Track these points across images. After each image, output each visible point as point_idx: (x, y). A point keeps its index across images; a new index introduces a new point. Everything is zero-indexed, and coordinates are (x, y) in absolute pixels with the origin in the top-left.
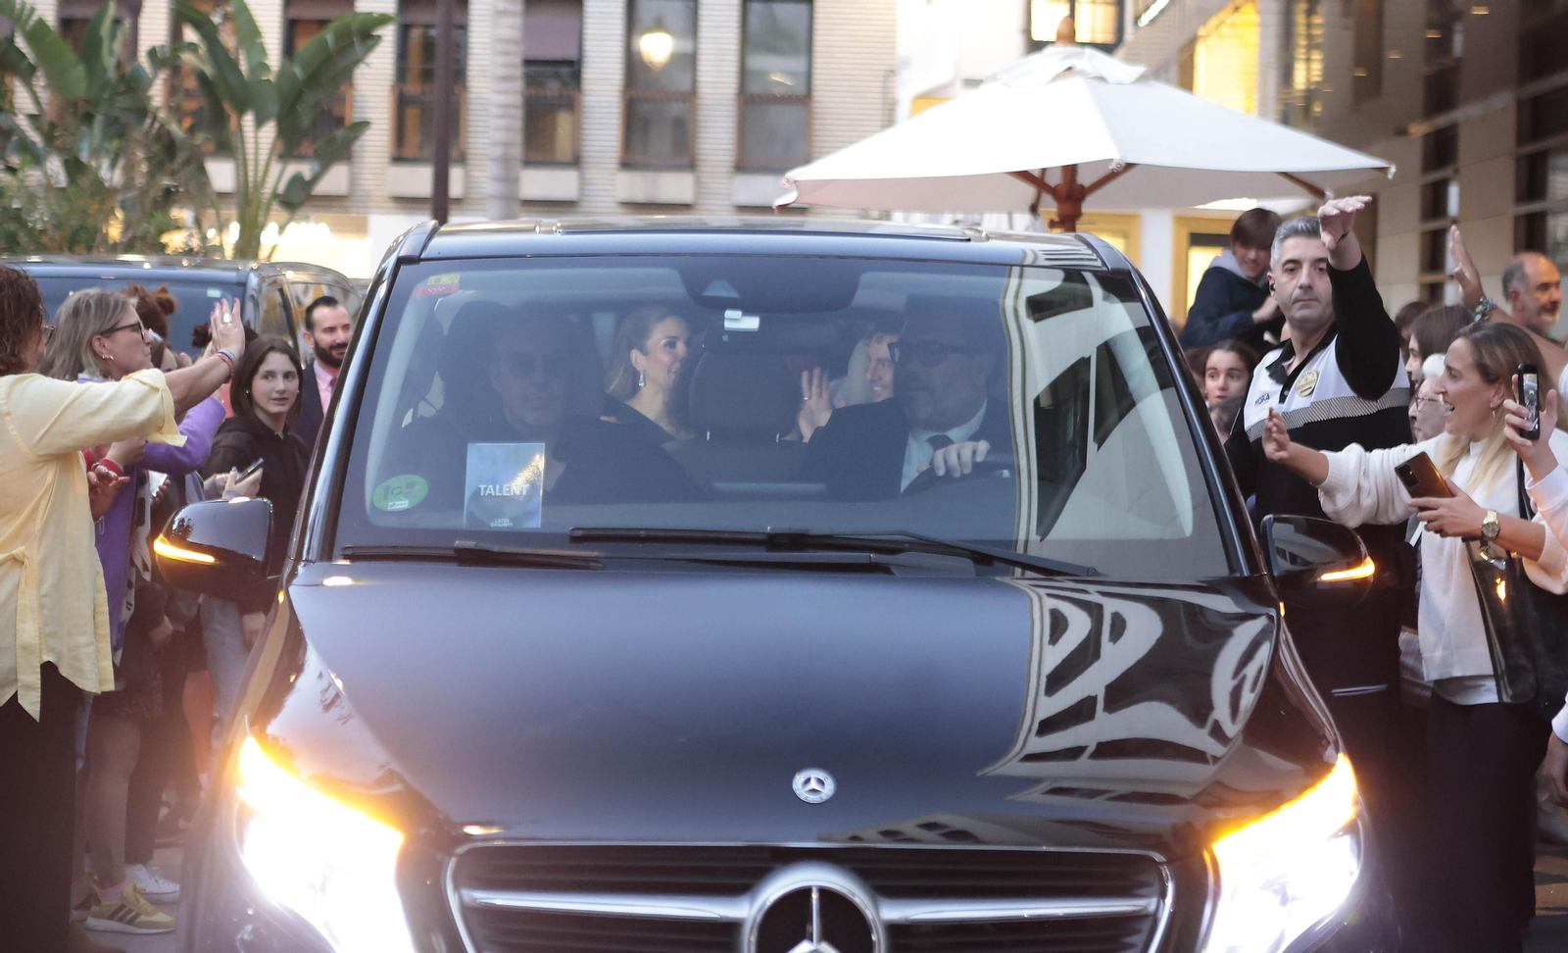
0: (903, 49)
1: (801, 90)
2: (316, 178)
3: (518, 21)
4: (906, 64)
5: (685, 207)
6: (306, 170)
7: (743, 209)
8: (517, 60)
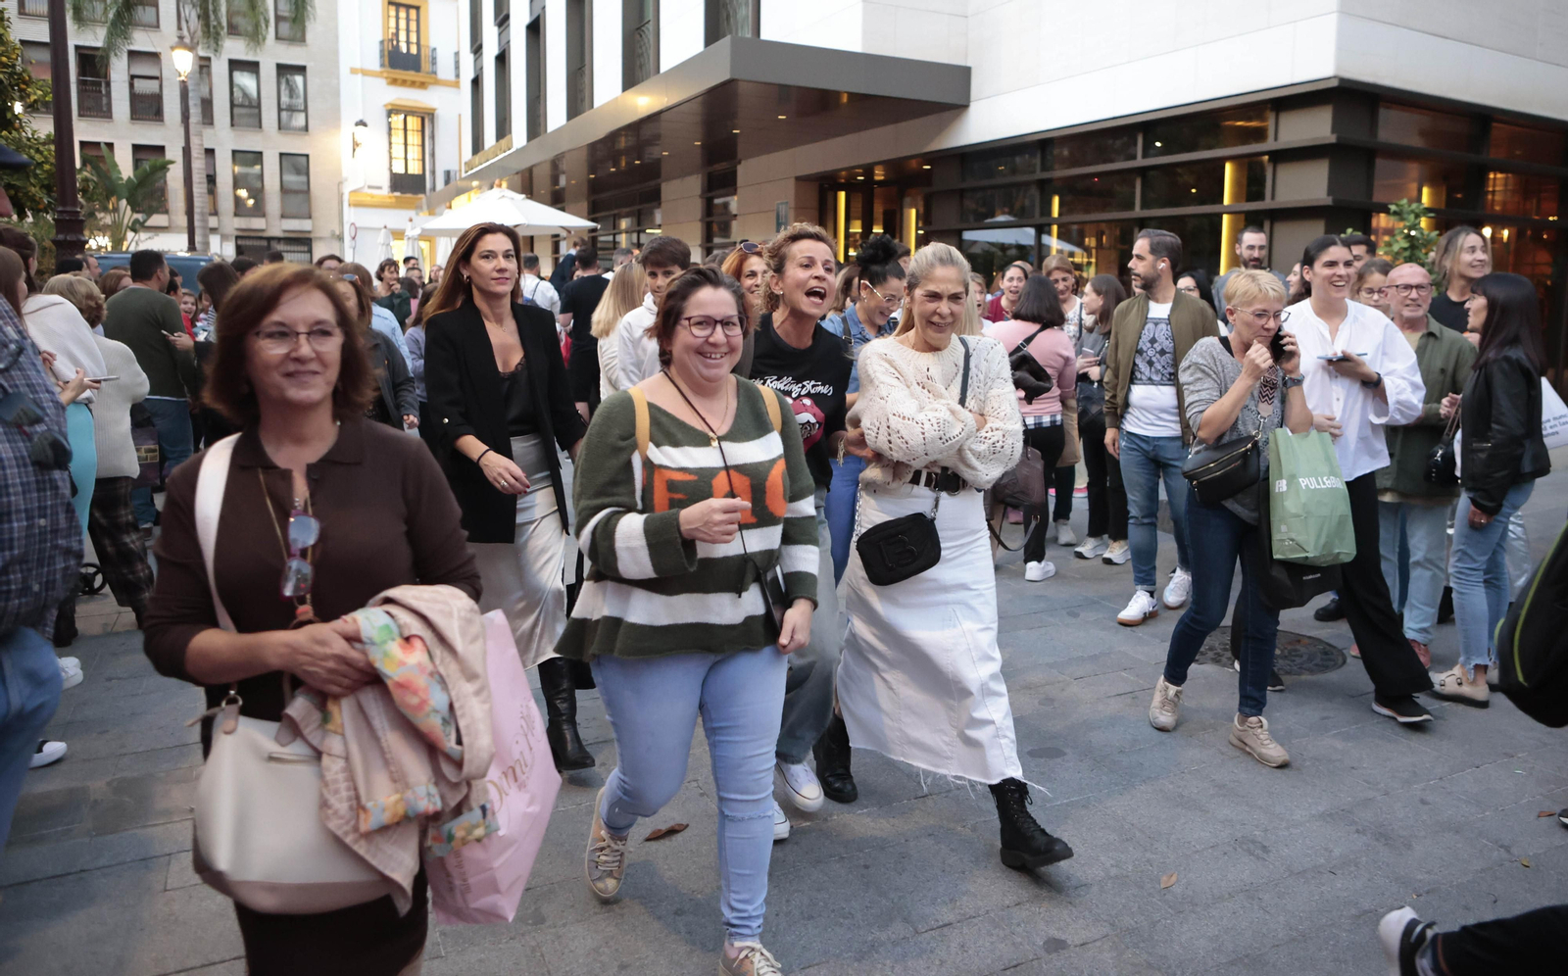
0: (345, 174)
1: (305, 188)
2: (145, 221)
3: (203, 161)
4: (346, 180)
5: (263, 230)
6: (139, 217)
7: (285, 231)
8: (205, 176)
